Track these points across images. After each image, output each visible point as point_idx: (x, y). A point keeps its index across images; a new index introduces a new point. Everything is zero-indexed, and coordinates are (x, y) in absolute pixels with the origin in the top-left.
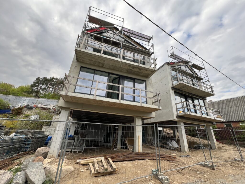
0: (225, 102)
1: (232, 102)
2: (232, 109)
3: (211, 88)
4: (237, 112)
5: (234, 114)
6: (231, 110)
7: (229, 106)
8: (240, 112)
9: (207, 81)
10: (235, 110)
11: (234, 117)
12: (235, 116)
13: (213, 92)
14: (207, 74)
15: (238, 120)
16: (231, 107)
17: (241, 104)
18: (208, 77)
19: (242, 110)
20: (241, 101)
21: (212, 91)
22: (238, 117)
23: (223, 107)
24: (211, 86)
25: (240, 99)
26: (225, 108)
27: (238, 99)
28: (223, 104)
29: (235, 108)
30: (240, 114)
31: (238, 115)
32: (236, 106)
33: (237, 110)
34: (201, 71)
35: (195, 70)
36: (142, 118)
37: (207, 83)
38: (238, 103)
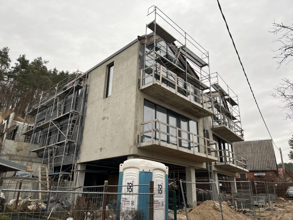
0: (242, 145)
1: (249, 147)
2: (248, 155)
3: (242, 131)
4: (253, 160)
5: (250, 162)
6: (248, 157)
7: (246, 151)
8: (256, 161)
9: (239, 122)
10: (251, 157)
11: (249, 166)
12: (251, 165)
13: (242, 137)
14: (239, 113)
15: (253, 170)
16: (247, 153)
17: (257, 150)
18: (240, 117)
19: (257, 158)
20: (258, 147)
21: (242, 135)
22: (254, 166)
23: (240, 152)
24: (241, 129)
25: (257, 143)
26: (241, 153)
27: (255, 144)
28: (240, 148)
29: (251, 154)
30: (255, 162)
31: (253, 164)
32: (252, 152)
33: (253, 158)
34: (233, 106)
35: (228, 104)
36: (195, 169)
37: (239, 124)
38: (255, 149)
